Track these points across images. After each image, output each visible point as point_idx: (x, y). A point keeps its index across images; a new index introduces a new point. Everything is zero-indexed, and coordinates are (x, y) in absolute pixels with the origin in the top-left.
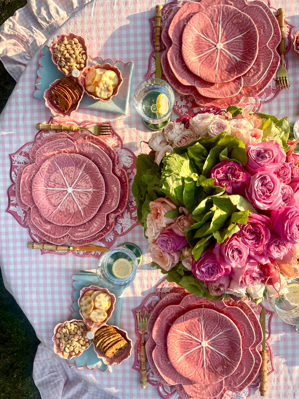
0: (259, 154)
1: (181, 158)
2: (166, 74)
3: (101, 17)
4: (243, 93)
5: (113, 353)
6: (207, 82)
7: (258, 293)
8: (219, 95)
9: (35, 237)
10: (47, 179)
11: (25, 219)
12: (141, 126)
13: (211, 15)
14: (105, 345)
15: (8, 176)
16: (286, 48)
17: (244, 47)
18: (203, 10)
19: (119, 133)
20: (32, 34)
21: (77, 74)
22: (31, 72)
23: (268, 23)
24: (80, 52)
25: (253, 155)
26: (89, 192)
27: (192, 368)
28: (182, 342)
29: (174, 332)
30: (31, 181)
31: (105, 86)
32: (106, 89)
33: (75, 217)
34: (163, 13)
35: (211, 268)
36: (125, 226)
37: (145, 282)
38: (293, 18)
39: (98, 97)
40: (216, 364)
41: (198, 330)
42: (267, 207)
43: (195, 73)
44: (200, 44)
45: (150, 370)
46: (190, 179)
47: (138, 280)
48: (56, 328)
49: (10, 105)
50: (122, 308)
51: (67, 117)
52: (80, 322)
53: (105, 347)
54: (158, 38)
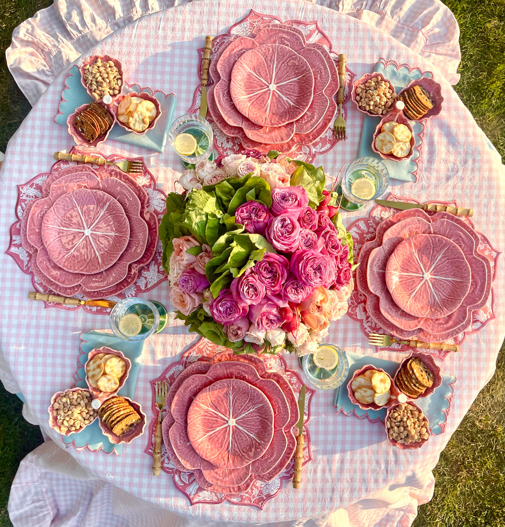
0: (284, 198)
1: (207, 195)
2: (211, 111)
3: (143, 41)
4: (296, 140)
5: (122, 429)
6: (256, 125)
7: (277, 340)
8: (268, 140)
9: (38, 286)
10: (62, 217)
11: (28, 263)
12: (179, 167)
13: (265, 54)
14: (113, 418)
15: (13, 211)
16: (346, 98)
17: (299, 91)
18: (257, 47)
19: (152, 171)
20: (56, 44)
21: (109, 101)
22: (54, 93)
23: (325, 68)
24: (115, 77)
25: (277, 198)
26: (111, 236)
27: (215, 450)
28: (205, 419)
29: (197, 407)
30: (42, 218)
31: (141, 117)
32: (141, 121)
33: (90, 264)
34: (213, 45)
35: (230, 308)
36: (150, 280)
37: (169, 349)
38: (355, 65)
39: (131, 129)
40: (243, 446)
41: (226, 405)
42: (284, 248)
43: (243, 113)
44: (251, 83)
45: (166, 455)
46: (214, 216)
47: (161, 347)
48: (54, 396)
49: (25, 128)
50: (138, 378)
51: (92, 148)
52: (85, 391)
53: (113, 421)
54: (206, 71)
